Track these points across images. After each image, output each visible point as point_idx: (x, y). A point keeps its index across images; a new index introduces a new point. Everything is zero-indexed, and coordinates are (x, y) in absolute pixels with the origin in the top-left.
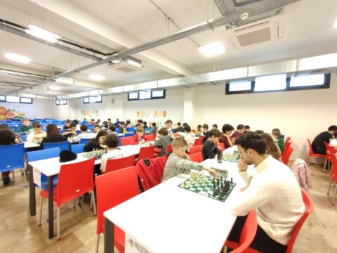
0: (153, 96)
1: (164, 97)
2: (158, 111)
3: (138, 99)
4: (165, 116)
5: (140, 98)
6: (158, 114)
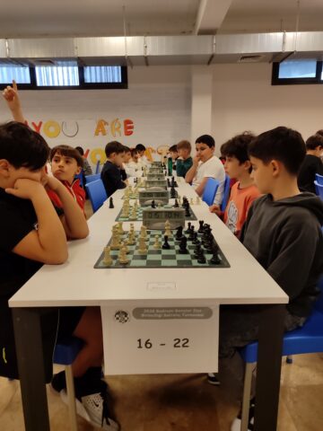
1: (123, 84)
2: (106, 120)
3: (32, 85)
4: (130, 133)
5: (39, 84)
6: (106, 127)
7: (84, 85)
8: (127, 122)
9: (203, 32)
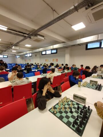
1: (57, 53)
4: (57, 61)
5: (47, 54)
6: (54, 60)
7: (52, 53)
8: (57, 59)
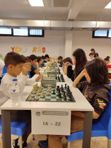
0: (31, 34)
1: (43, 36)
2: (37, 47)
3: (12, 35)
4: (44, 52)
9: (70, 20)
